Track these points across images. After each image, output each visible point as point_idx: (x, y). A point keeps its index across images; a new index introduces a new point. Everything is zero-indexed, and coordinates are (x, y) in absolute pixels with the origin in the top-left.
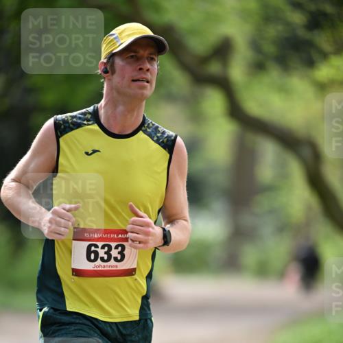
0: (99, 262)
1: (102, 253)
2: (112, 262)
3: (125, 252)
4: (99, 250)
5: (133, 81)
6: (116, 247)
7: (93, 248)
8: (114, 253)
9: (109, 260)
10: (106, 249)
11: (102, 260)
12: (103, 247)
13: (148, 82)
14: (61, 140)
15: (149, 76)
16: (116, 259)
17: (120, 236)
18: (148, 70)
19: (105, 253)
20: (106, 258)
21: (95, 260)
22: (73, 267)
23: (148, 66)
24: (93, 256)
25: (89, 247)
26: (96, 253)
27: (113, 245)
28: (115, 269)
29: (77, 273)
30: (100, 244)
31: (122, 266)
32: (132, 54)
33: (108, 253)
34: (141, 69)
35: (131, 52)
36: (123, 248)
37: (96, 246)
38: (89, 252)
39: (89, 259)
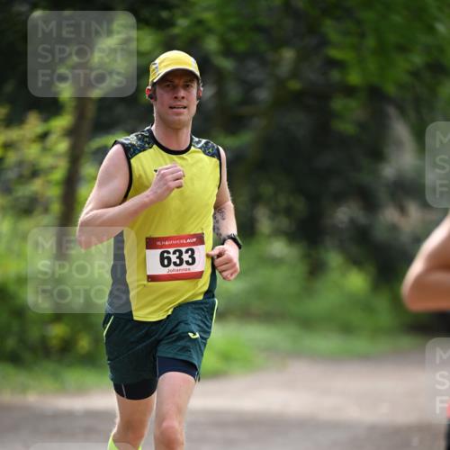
0: (172, 266)
1: (174, 258)
2: (185, 266)
3: (195, 256)
4: (171, 255)
5: (171, 108)
6: (187, 252)
7: (166, 255)
8: (186, 257)
9: (181, 264)
10: (178, 254)
11: (175, 264)
12: (174, 253)
13: (185, 108)
15: (184, 103)
16: (187, 263)
17: (188, 241)
18: (183, 98)
19: (177, 258)
20: (178, 262)
21: (169, 265)
22: (148, 274)
23: (182, 93)
24: (166, 262)
25: (162, 254)
26: (169, 259)
27: (184, 249)
28: (188, 271)
30: (171, 250)
31: (195, 268)
32: (168, 83)
33: (179, 257)
34: (176, 98)
35: (168, 81)
36: (193, 251)
37: (168, 252)
38: (162, 259)
39: (163, 265)
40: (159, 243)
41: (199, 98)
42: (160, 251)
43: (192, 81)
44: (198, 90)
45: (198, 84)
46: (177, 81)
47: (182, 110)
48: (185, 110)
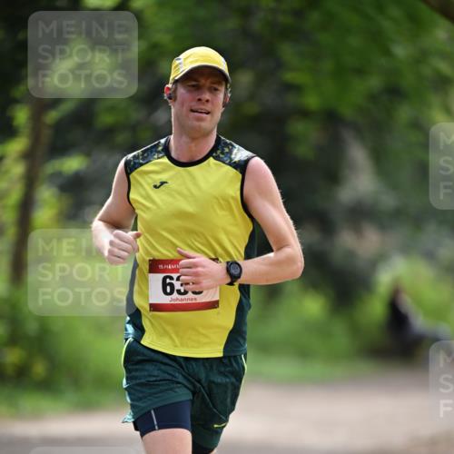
0: (175, 295)
1: (177, 285)
2: (190, 295)
4: (174, 282)
5: (192, 111)
7: (168, 281)
9: (186, 292)
11: (179, 292)
13: (208, 113)
14: (131, 176)
15: (208, 107)
18: (207, 101)
19: (181, 285)
20: (182, 290)
21: (171, 293)
22: (151, 302)
23: (207, 96)
24: (168, 289)
25: (164, 279)
26: (172, 286)
28: (194, 302)
29: (155, 308)
30: (175, 276)
31: (201, 299)
32: (194, 83)
34: (200, 100)
35: (193, 80)
37: (171, 278)
38: (164, 285)
39: (165, 292)
40: (161, 267)
41: (225, 105)
42: (162, 276)
43: (219, 83)
44: (225, 95)
45: (226, 89)
46: (203, 81)
47: (205, 115)
48: (208, 116)
